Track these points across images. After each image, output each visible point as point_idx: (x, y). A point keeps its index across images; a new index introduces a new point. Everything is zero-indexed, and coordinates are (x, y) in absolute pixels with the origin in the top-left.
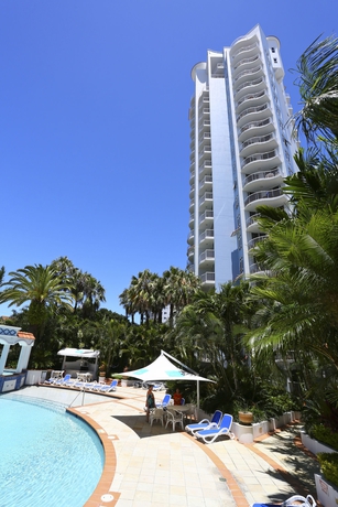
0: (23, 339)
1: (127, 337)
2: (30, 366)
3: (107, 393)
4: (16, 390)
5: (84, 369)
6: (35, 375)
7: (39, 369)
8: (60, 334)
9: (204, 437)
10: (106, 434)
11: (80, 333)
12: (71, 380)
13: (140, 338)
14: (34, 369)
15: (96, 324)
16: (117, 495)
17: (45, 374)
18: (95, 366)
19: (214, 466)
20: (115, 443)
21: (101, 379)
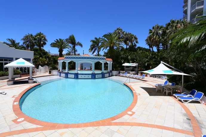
0: (108, 61)
1: (149, 57)
2: (113, 70)
3: (141, 79)
4: (109, 77)
5: (132, 70)
6: (115, 72)
7: (115, 70)
8: (122, 58)
9: (182, 100)
10: (136, 93)
11: (129, 57)
12: (127, 74)
13: (155, 57)
14: (114, 70)
15: (135, 53)
16: (134, 113)
17: (118, 72)
18: (137, 69)
19: (185, 112)
20: (138, 96)
21: (139, 74)
